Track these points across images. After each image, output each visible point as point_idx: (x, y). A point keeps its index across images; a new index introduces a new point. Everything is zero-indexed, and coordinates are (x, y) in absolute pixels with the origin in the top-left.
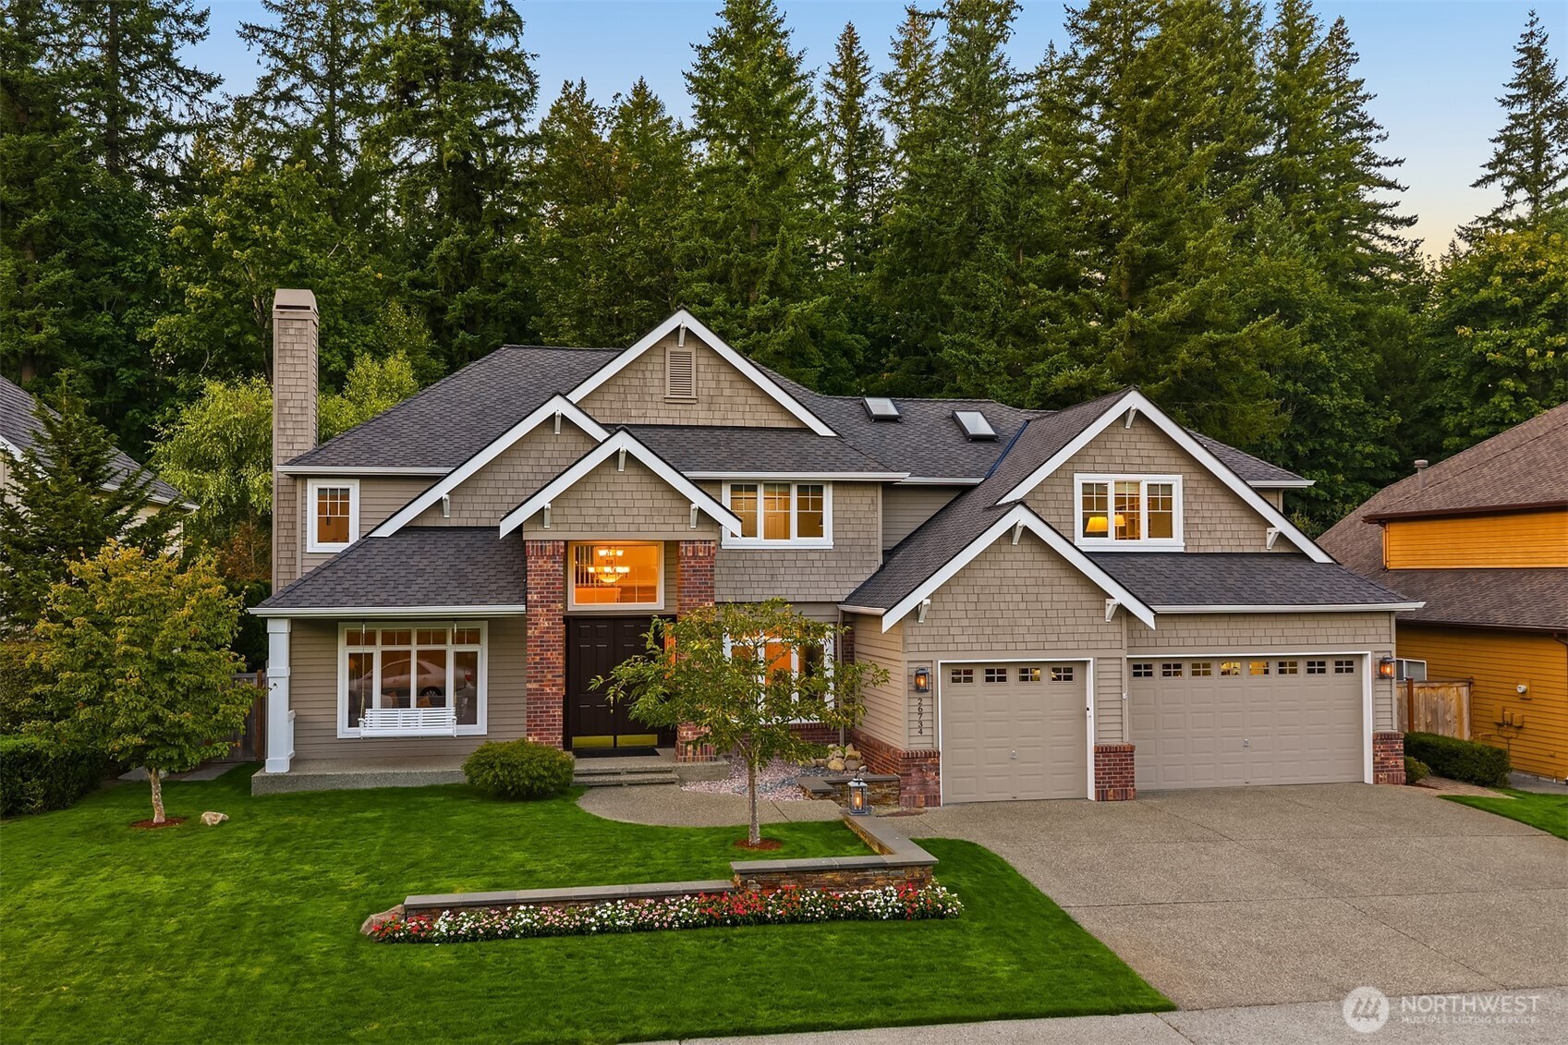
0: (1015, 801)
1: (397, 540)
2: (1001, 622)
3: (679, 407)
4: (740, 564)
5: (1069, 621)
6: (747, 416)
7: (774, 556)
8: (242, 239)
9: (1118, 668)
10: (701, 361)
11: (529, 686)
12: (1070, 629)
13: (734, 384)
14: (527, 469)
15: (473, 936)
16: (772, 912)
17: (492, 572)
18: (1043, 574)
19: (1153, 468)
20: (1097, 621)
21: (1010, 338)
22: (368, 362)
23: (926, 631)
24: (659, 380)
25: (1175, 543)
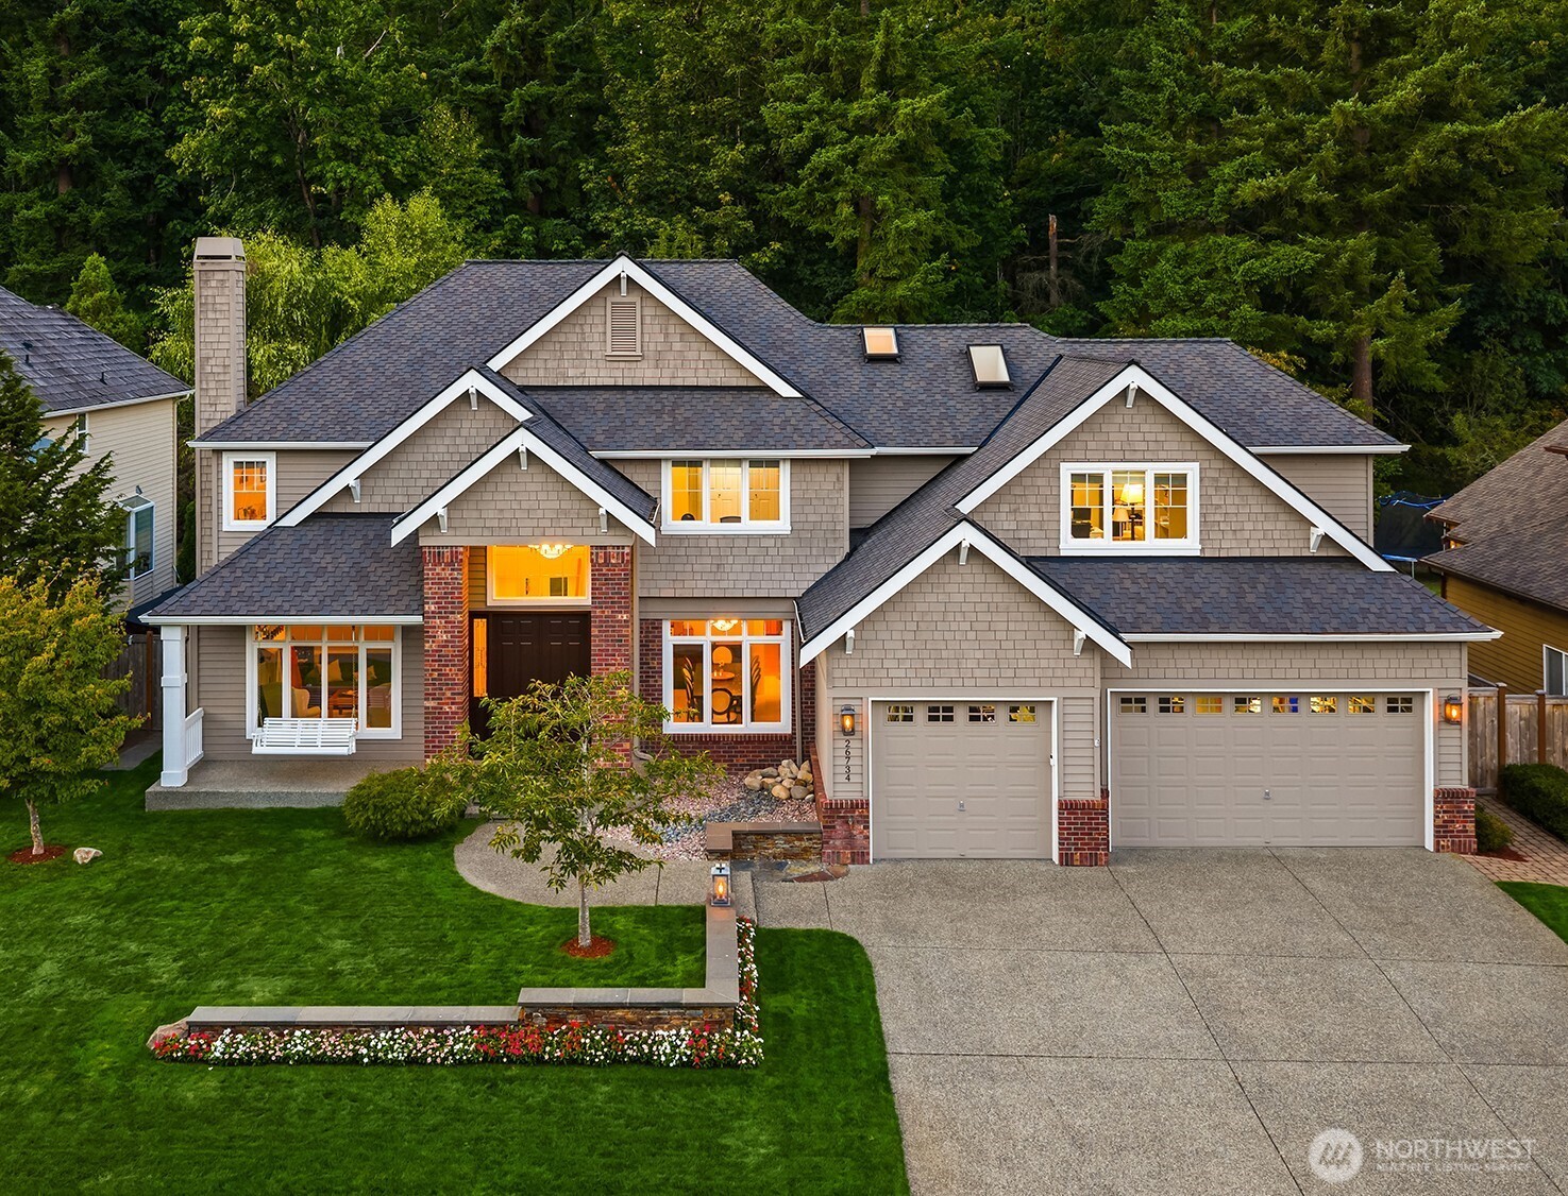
0: (963, 859)
1: (304, 530)
2: (945, 654)
3: (622, 365)
4: (682, 552)
5: (1028, 654)
6: (701, 373)
7: (722, 543)
8: (267, 49)
9: (1088, 710)
10: (647, 311)
11: (427, 704)
12: (1030, 664)
13: (686, 337)
14: (442, 449)
15: (246, 1061)
16: (550, 1053)
17: (396, 571)
18: (998, 598)
19: (1162, 455)
20: (1063, 654)
21: (1192, 130)
22: (388, 203)
23: (854, 664)
24: (599, 335)
25: (1189, 545)
